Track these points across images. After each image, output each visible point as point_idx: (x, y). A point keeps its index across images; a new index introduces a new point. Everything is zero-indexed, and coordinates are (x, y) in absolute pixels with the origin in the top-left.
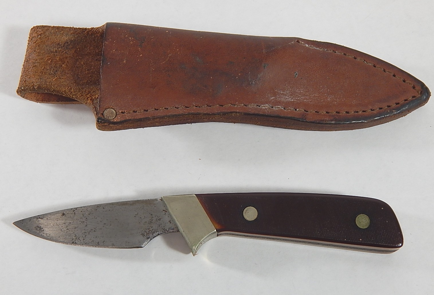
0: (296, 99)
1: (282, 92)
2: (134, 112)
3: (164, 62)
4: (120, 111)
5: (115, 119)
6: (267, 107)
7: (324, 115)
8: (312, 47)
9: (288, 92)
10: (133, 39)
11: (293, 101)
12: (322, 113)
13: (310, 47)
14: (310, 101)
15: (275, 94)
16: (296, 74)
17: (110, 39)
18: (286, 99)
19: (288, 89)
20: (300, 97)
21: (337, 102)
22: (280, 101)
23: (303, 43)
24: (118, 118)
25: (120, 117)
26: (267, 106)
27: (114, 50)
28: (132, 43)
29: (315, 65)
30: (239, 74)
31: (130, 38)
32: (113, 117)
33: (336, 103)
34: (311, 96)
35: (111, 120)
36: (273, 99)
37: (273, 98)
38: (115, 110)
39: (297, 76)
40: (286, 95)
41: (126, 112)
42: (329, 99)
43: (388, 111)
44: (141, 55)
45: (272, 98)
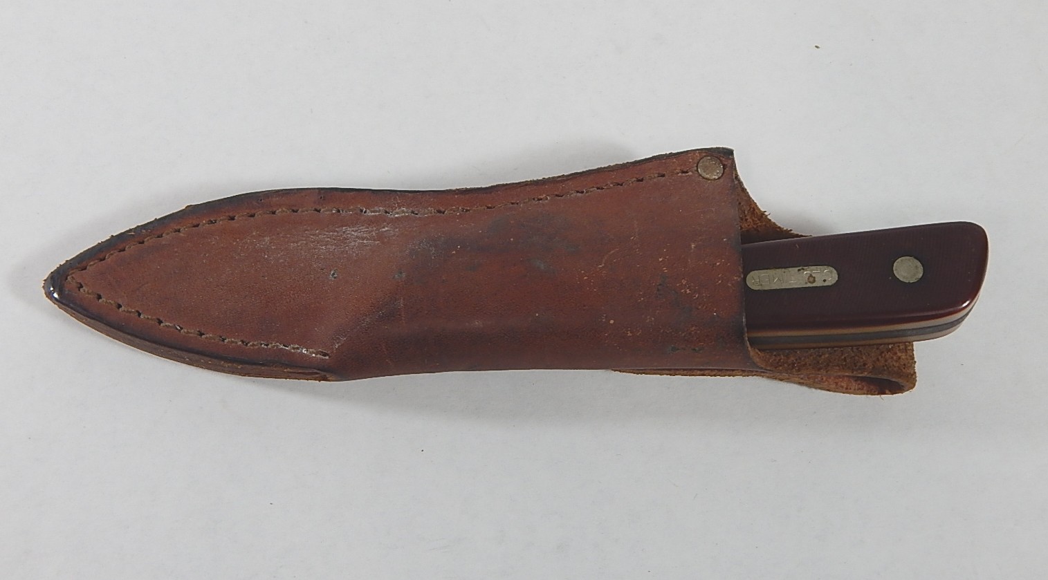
0: (337, 231)
1: (365, 242)
2: (663, 176)
3: (613, 252)
4: (690, 173)
5: (699, 158)
6: (397, 210)
7: (280, 206)
8: (294, 348)
9: (353, 244)
10: (683, 291)
11: (343, 226)
12: (284, 209)
13: (298, 348)
14: (306, 230)
15: (381, 237)
16: (334, 274)
17: (730, 285)
18: (356, 231)
19: (352, 249)
20: (328, 238)
21: (252, 237)
22: (369, 225)
23: (314, 355)
24: (693, 159)
25: (690, 162)
26: (397, 213)
27: (718, 264)
28: (684, 282)
29: (290, 301)
30: (454, 252)
31: (688, 291)
32: (703, 162)
33: (254, 234)
34: (305, 242)
35: (705, 156)
36: (384, 228)
37: (384, 230)
38: (700, 175)
39: (332, 272)
40: (357, 237)
41: (678, 173)
42: (267, 239)
43: (144, 231)
44: (661, 260)
45: (386, 229)
